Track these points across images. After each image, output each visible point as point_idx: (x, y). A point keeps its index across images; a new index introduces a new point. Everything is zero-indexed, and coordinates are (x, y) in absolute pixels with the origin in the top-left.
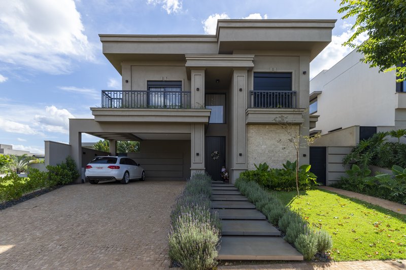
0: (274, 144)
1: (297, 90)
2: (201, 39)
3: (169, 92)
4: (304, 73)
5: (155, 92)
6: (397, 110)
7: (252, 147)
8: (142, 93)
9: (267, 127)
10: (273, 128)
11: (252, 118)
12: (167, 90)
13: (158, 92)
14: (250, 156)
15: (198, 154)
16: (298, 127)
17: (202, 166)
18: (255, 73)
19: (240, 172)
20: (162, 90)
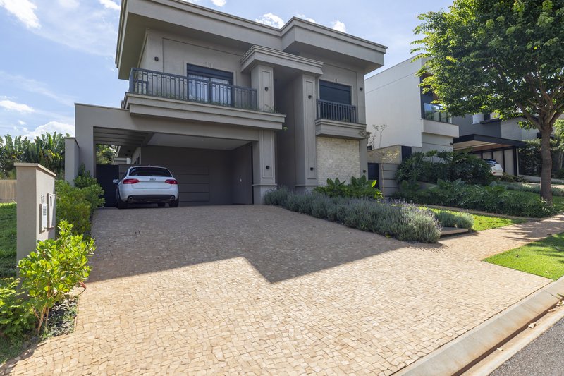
0: (339, 159)
1: (356, 105)
2: (264, 30)
3: (216, 83)
4: (361, 89)
5: (196, 80)
6: (423, 133)
7: (321, 161)
8: (177, 79)
9: (333, 140)
10: (338, 141)
11: (325, 130)
12: (213, 80)
13: (200, 81)
14: (319, 171)
15: (268, 167)
16: (358, 143)
17: (273, 182)
18: (321, 81)
19: (312, 188)
20: (205, 79)
